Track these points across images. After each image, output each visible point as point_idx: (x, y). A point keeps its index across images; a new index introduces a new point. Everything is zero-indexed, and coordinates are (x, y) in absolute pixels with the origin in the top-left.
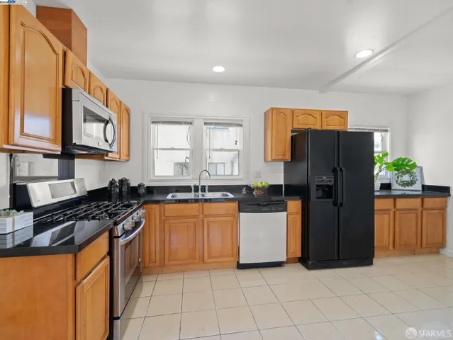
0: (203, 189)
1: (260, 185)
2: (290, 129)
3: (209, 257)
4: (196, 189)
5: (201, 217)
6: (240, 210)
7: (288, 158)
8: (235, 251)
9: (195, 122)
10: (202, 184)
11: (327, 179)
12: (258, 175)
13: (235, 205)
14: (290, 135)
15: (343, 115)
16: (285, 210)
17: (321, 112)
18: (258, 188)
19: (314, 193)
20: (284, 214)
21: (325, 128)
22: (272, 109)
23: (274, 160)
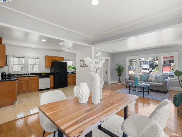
0: (28, 74)
1: (44, 73)
2: (51, 60)
3: (31, 89)
4: (26, 74)
5: (29, 80)
6: (39, 78)
7: (51, 66)
8: (38, 87)
9: (26, 57)
10: (28, 73)
11: (58, 71)
12: (44, 70)
13: (38, 77)
14: (51, 61)
15: (63, 58)
16: (50, 77)
17: (58, 57)
18: (43, 73)
19: (56, 74)
20: (50, 78)
21: (59, 60)
22: (47, 56)
23: (47, 67)
